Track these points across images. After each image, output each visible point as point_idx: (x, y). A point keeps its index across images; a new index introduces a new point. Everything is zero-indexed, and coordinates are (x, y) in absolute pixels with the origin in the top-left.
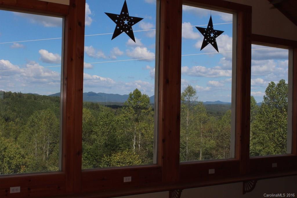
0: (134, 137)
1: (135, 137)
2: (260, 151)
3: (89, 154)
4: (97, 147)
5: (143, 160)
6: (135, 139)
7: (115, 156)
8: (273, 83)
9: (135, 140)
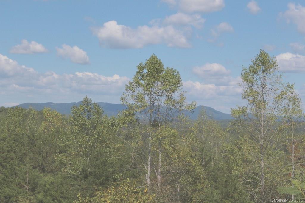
0: (147, 160)
1: (150, 159)
3: (47, 196)
4: (65, 178)
6: (149, 163)
7: (101, 197)
9: (149, 166)
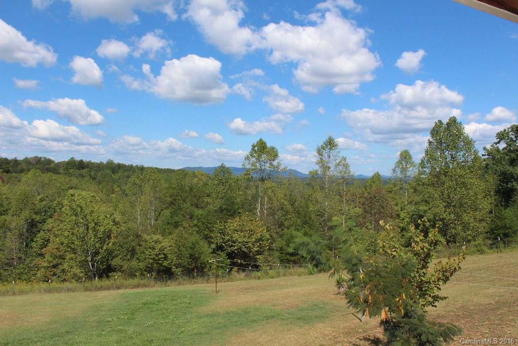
0: (258, 201)
2: (425, 211)
4: (210, 212)
5: (269, 229)
7: (231, 223)
8: (440, 121)
9: (259, 205)
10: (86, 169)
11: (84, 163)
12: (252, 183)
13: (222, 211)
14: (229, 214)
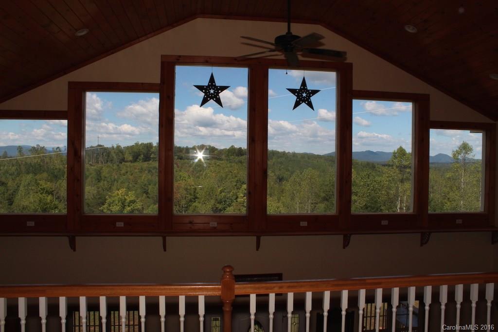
10: (245, 156)
11: (242, 150)
12: (393, 185)
13: (367, 208)
14: (372, 210)
